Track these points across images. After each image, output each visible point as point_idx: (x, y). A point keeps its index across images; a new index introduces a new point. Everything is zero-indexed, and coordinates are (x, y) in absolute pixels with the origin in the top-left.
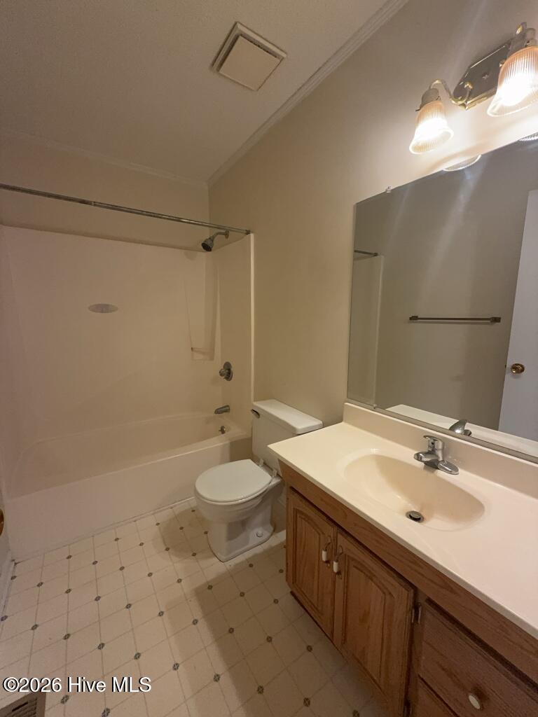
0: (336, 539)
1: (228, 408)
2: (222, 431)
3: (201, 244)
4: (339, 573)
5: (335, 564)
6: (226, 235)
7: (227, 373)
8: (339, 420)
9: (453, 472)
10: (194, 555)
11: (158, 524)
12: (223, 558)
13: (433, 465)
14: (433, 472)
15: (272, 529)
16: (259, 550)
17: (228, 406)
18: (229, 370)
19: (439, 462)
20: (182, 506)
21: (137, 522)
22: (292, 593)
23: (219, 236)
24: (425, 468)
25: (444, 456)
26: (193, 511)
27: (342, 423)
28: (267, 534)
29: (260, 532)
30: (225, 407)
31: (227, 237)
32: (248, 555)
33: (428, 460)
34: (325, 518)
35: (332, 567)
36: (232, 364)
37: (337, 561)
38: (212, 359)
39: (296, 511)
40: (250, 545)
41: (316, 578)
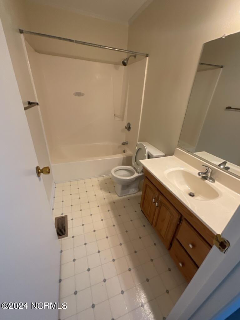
0: (158, 196)
1: (127, 143)
2: (124, 152)
3: (122, 61)
4: (157, 206)
5: (157, 204)
6: (135, 56)
7: (128, 128)
8: (172, 154)
9: (213, 182)
10: (110, 192)
11: (98, 181)
12: (119, 195)
13: (205, 178)
14: (204, 180)
15: (138, 190)
16: (132, 195)
17: (127, 142)
18: (129, 126)
19: (207, 177)
20: (106, 177)
21: (92, 179)
22: (142, 211)
23: (131, 57)
24: (201, 179)
25: (211, 175)
26: (111, 179)
27: (173, 156)
28: (136, 191)
29: (134, 190)
30: (126, 142)
31: (135, 58)
32: (128, 196)
33: (204, 176)
34: (156, 189)
35: (155, 204)
36: (131, 124)
37: (158, 203)
38: (123, 120)
39: (147, 185)
40: (129, 194)
41: (150, 207)
